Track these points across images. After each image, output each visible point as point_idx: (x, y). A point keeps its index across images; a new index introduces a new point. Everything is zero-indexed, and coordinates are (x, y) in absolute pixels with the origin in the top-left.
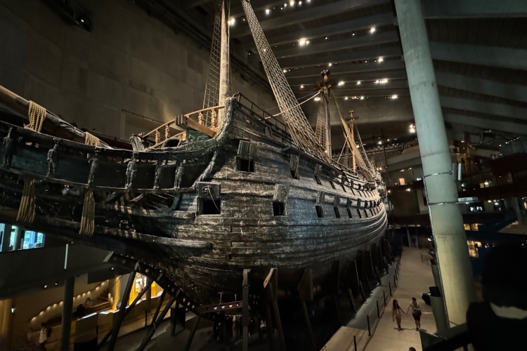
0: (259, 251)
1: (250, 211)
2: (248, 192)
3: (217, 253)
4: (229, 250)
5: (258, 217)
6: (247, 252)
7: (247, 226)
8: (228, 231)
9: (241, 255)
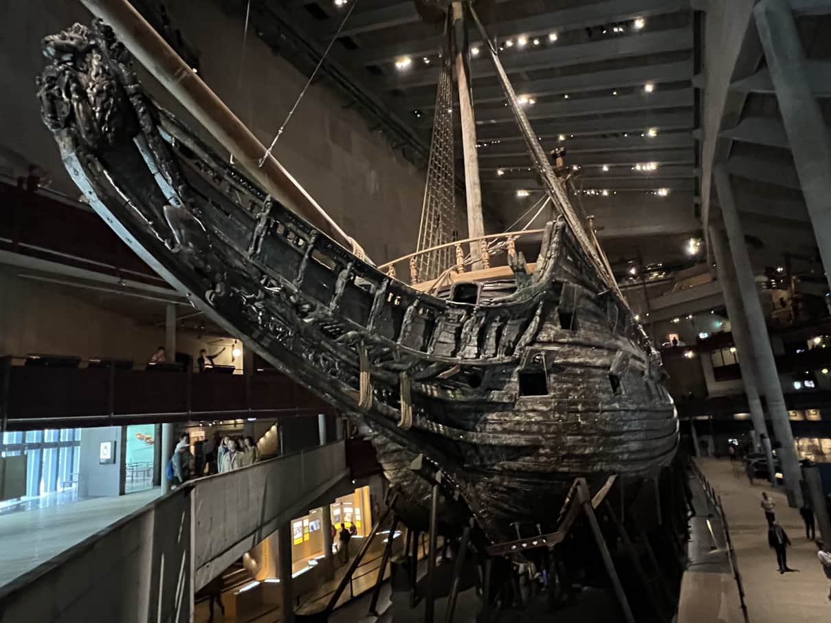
0: (601, 449)
1: (587, 388)
2: (582, 360)
3: (545, 455)
4: (563, 448)
5: (597, 397)
6: (587, 451)
7: (586, 411)
8: (563, 421)
9: (577, 456)
